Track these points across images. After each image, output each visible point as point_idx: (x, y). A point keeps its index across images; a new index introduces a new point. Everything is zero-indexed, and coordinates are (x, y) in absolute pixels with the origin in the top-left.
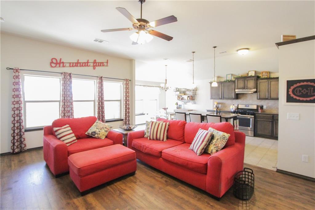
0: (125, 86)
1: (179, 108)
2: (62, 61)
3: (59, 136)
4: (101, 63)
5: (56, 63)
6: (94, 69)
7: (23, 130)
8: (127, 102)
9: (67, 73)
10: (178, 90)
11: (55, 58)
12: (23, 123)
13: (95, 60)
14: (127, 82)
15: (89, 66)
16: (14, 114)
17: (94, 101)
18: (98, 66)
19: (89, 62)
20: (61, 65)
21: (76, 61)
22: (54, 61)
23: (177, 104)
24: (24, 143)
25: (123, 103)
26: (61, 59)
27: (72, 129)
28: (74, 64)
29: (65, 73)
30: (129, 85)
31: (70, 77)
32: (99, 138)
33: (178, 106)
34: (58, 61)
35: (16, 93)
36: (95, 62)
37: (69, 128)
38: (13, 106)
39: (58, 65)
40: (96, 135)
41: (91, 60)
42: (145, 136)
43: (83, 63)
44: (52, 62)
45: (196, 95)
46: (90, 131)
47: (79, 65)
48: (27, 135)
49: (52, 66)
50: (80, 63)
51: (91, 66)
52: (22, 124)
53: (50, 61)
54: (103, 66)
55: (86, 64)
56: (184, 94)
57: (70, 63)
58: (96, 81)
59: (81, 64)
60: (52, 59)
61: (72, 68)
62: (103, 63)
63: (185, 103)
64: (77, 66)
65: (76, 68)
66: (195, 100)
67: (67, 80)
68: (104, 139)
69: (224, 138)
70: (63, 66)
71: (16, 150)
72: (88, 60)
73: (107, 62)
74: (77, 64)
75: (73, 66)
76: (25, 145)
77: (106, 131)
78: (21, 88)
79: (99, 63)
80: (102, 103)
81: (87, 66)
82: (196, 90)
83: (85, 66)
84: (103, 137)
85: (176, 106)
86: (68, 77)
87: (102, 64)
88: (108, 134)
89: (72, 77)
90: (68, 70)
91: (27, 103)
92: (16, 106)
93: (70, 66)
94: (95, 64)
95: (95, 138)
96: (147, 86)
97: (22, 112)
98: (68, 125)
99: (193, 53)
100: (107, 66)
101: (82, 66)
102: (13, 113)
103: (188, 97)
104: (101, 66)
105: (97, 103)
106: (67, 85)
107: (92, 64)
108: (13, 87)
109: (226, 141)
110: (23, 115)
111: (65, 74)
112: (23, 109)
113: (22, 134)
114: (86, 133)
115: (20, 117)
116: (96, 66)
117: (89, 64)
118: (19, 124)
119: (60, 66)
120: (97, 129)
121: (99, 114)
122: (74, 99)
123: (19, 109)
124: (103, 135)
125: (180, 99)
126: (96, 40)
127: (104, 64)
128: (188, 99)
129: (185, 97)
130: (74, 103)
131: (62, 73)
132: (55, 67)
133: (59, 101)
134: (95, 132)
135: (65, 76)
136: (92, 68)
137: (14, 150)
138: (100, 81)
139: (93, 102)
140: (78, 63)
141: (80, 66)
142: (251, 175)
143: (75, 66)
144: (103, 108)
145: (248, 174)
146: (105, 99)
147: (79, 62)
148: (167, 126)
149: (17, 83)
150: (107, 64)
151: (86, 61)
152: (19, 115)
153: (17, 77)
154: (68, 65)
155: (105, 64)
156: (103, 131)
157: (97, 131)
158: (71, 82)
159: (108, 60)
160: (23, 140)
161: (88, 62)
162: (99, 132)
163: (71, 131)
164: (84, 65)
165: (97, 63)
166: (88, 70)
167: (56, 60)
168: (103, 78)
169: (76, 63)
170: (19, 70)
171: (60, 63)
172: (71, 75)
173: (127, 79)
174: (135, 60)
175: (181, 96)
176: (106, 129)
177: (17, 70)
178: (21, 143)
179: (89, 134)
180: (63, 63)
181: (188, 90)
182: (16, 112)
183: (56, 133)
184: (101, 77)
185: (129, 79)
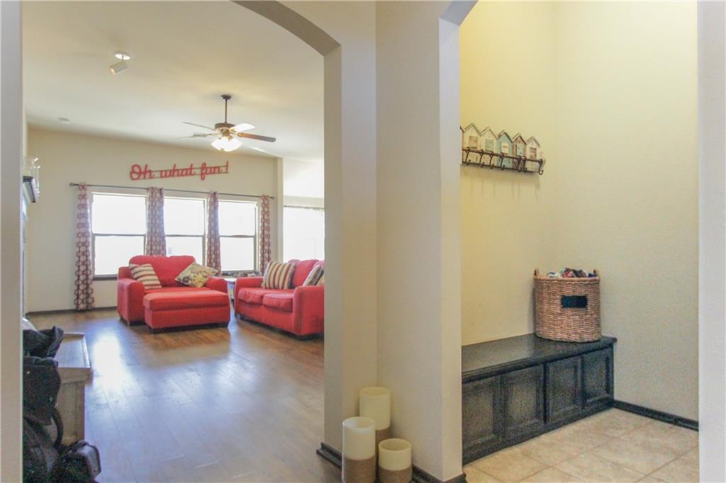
0: (261, 209)
2: (148, 169)
3: (136, 276)
4: (215, 168)
5: (140, 172)
6: (203, 179)
7: (91, 277)
8: (266, 240)
9: (156, 188)
11: (139, 164)
12: (91, 266)
13: (204, 164)
14: (266, 202)
15: (194, 174)
16: (79, 251)
17: (203, 237)
18: (211, 173)
19: (194, 166)
20: (148, 175)
21: (172, 168)
22: (137, 170)
24: (92, 296)
25: (259, 240)
26: (146, 166)
27: (155, 270)
28: (168, 173)
29: (152, 188)
30: (269, 206)
31: (161, 194)
32: (193, 287)
34: (143, 170)
36: (204, 167)
37: (151, 268)
38: (77, 240)
39: (142, 176)
40: (190, 282)
41: (198, 164)
43: (183, 170)
44: (133, 172)
46: (182, 276)
47: (176, 174)
48: (95, 286)
49: (133, 179)
50: (178, 170)
51: (197, 175)
52: (89, 267)
53: (130, 170)
54: (219, 173)
55: (188, 172)
57: (161, 171)
58: (206, 200)
59: (180, 172)
60: (133, 167)
61: (164, 180)
62: (219, 167)
64: (173, 176)
65: (171, 179)
67: (156, 200)
68: (201, 287)
70: (151, 177)
71: (82, 306)
72: (192, 165)
73: (227, 166)
74: (173, 172)
75: (166, 176)
76: (93, 301)
77: (206, 277)
78: (89, 213)
79: (211, 168)
80: (217, 240)
81: (191, 174)
83: (186, 174)
84: (200, 285)
86: (158, 195)
87: (217, 171)
88: (207, 282)
89: (164, 195)
90: (157, 183)
91: (96, 237)
92: (82, 240)
93: (161, 177)
94: (204, 171)
95: (188, 286)
98: (150, 265)
100: (226, 172)
101: (182, 175)
102: (78, 249)
104: (214, 173)
105: (207, 240)
106: (156, 208)
107: (198, 171)
110: (91, 253)
111: (151, 190)
112: (91, 244)
113: (89, 282)
114: (176, 279)
116: (206, 173)
117: (193, 171)
118: (85, 267)
119: (145, 178)
120: (192, 272)
122: (166, 232)
123: (85, 244)
124: (200, 282)
127: (221, 168)
131: (148, 189)
132: (138, 179)
133: (144, 236)
134: (188, 277)
135: (152, 193)
136: (199, 177)
137: (78, 305)
138: (213, 201)
139: (201, 239)
140: (174, 170)
141: (178, 175)
143: (170, 176)
144: (217, 248)
146: (221, 233)
147: (176, 168)
149: (84, 206)
150: (227, 169)
151: (189, 167)
152: (85, 254)
153: (84, 197)
154: (158, 174)
155: (224, 169)
156: (200, 276)
157: (192, 275)
158: (162, 203)
159: (227, 162)
160: (90, 291)
161: (191, 168)
162: (195, 276)
163: (153, 272)
164: (184, 173)
165: (207, 168)
166: (193, 182)
167: (139, 167)
168: (217, 196)
169: (171, 171)
170: (86, 187)
171: (145, 173)
172: (163, 191)
173: (266, 195)
174: (281, 159)
176: (205, 274)
177: (83, 187)
178: (88, 296)
179: (179, 279)
180: (150, 171)
182: (83, 249)
183: (133, 272)
184: (215, 193)
185: (271, 196)
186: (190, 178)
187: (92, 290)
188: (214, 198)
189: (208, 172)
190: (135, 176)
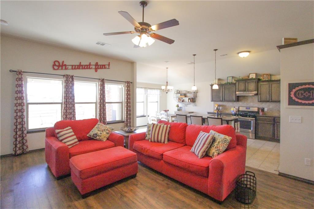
0: (126, 88)
1: (180, 110)
2: (64, 63)
3: (61, 138)
4: (103, 65)
5: (59, 66)
6: (96, 71)
7: (25, 132)
8: (129, 105)
9: (69, 75)
10: (179, 92)
11: (58, 60)
12: (26, 125)
13: (97, 63)
14: (129, 85)
15: (91, 68)
16: (17, 115)
17: (96, 103)
18: (100, 68)
19: (91, 64)
20: (64, 67)
21: (79, 64)
22: (57, 64)
23: (178, 106)
24: (26, 144)
25: (125, 105)
27: (74, 131)
28: (76, 67)
29: (67, 75)
30: (130, 87)
32: (100, 140)
33: (179, 108)
34: (61, 64)
35: (19, 95)
36: (97, 64)
37: (71, 130)
38: (15, 108)
39: (60, 68)
40: (98, 137)
41: (93, 63)
42: (147, 138)
43: (85, 66)
44: (54, 65)
45: (196, 97)
46: (92, 133)
47: (81, 67)
48: (29, 137)
49: (54, 69)
50: (82, 66)
51: (93, 69)
52: (24, 126)
53: (52, 64)
54: (105, 68)
55: (88, 67)
56: (185, 97)
57: (72, 66)
58: (97, 83)
59: (84, 66)
60: (55, 62)
61: (74, 71)
63: (186, 105)
64: (79, 69)
65: (78, 70)
66: (196, 102)
67: (70, 82)
68: (106, 141)
69: (226, 141)
70: (66, 69)
71: (18, 152)
72: (90, 63)
73: (109, 65)
74: (80, 67)
75: (75, 69)
76: (27, 147)
77: (107, 133)
78: (24, 90)
79: (100, 65)
80: (104, 106)
81: (89, 68)
82: (197, 93)
83: (87, 68)
85: (177, 108)
86: (71, 80)
87: (104, 67)
88: (109, 136)
89: (74, 79)
90: (70, 72)
91: (30, 106)
92: (19, 108)
93: (72, 69)
94: (97, 67)
95: (97, 140)
96: (148, 88)
97: (25, 113)
98: (70, 128)
99: (194, 56)
100: (109, 68)
101: (84, 68)
102: (15, 114)
103: (189, 99)
104: (102, 68)
105: (98, 106)
106: (70, 87)
107: (94, 67)
108: (16, 89)
109: (228, 144)
110: (25, 116)
112: (25, 110)
113: (24, 135)
114: (88, 135)
115: (22, 118)
116: (98, 68)
117: (91, 67)
118: (21, 126)
119: (62, 69)
120: (99, 131)
121: (100, 116)
122: (76, 101)
123: (21, 111)
124: (105, 137)
125: (181, 101)
126: (98, 43)
127: (106, 66)
128: (188, 101)
129: (186, 99)
130: (76, 105)
131: (64, 76)
132: (58, 69)
133: (61, 103)
134: (96, 134)
135: (67, 78)
136: (94, 70)
137: (16, 151)
138: (102, 84)
139: (94, 104)
141: (82, 69)
142: (253, 178)
143: (77, 68)
144: (104, 110)
145: (250, 177)
146: (106, 101)
147: (81, 64)
148: (168, 128)
149: (21, 86)
150: (109, 67)
151: (88, 64)
153: (20, 79)
154: (70, 67)
155: (107, 67)
156: (105, 133)
157: (99, 132)
158: (73, 84)
159: (109, 63)
160: (25, 142)
161: (90, 65)
162: (101, 134)
163: (73, 133)
164: (86, 67)
165: (98, 65)
166: (91, 72)
167: (59, 62)
168: (104, 81)
169: (78, 66)
170: (22, 73)
171: (62, 66)
172: (74, 77)
173: (129, 81)
174: (136, 63)
175: (182, 98)
176: (107, 131)
177: (20, 73)
178: (23, 144)
179: (90, 136)
180: (65, 65)
181: (189, 92)
182: (19, 114)
183: (58, 135)
184: (103, 80)
185: (131, 82)
186: (89, 70)
187: (26, 140)
188: (103, 82)
189: (99, 67)
190: (56, 68)
